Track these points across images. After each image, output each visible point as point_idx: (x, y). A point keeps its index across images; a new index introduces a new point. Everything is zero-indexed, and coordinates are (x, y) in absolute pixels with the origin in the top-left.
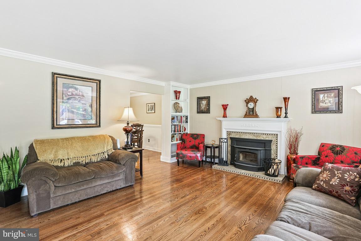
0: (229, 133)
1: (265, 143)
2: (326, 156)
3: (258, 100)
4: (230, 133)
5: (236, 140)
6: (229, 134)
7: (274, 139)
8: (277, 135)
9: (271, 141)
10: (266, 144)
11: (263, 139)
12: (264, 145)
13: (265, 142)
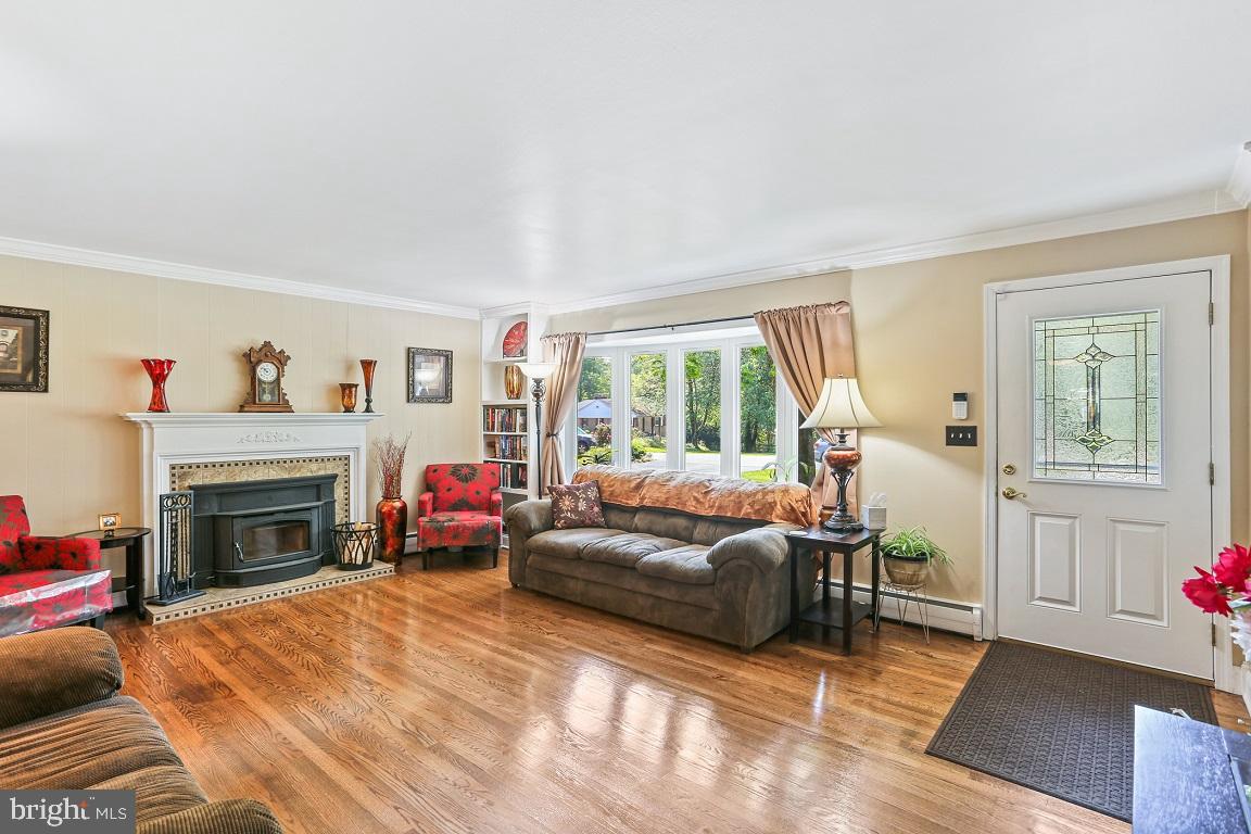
0: (178, 472)
1: (318, 486)
2: (449, 490)
3: (289, 358)
4: (186, 469)
5: (217, 494)
6: (183, 477)
7: (339, 471)
8: (347, 458)
9: (335, 477)
10: (321, 487)
11: (309, 474)
12: (315, 490)
13: (317, 482)
